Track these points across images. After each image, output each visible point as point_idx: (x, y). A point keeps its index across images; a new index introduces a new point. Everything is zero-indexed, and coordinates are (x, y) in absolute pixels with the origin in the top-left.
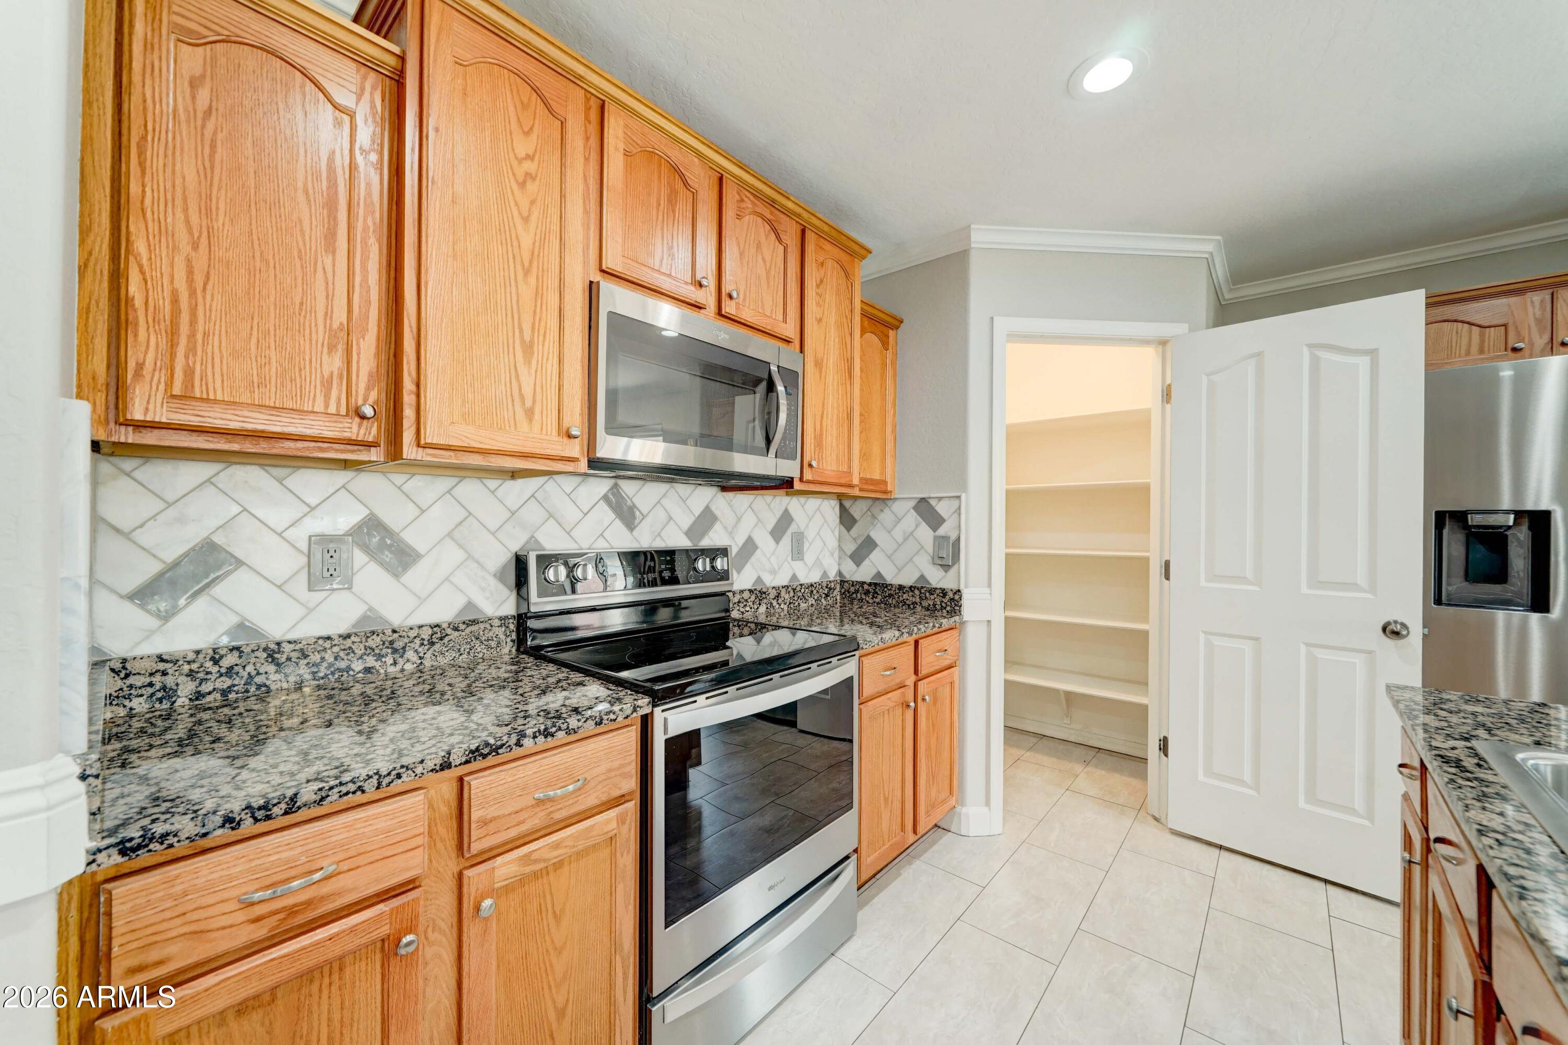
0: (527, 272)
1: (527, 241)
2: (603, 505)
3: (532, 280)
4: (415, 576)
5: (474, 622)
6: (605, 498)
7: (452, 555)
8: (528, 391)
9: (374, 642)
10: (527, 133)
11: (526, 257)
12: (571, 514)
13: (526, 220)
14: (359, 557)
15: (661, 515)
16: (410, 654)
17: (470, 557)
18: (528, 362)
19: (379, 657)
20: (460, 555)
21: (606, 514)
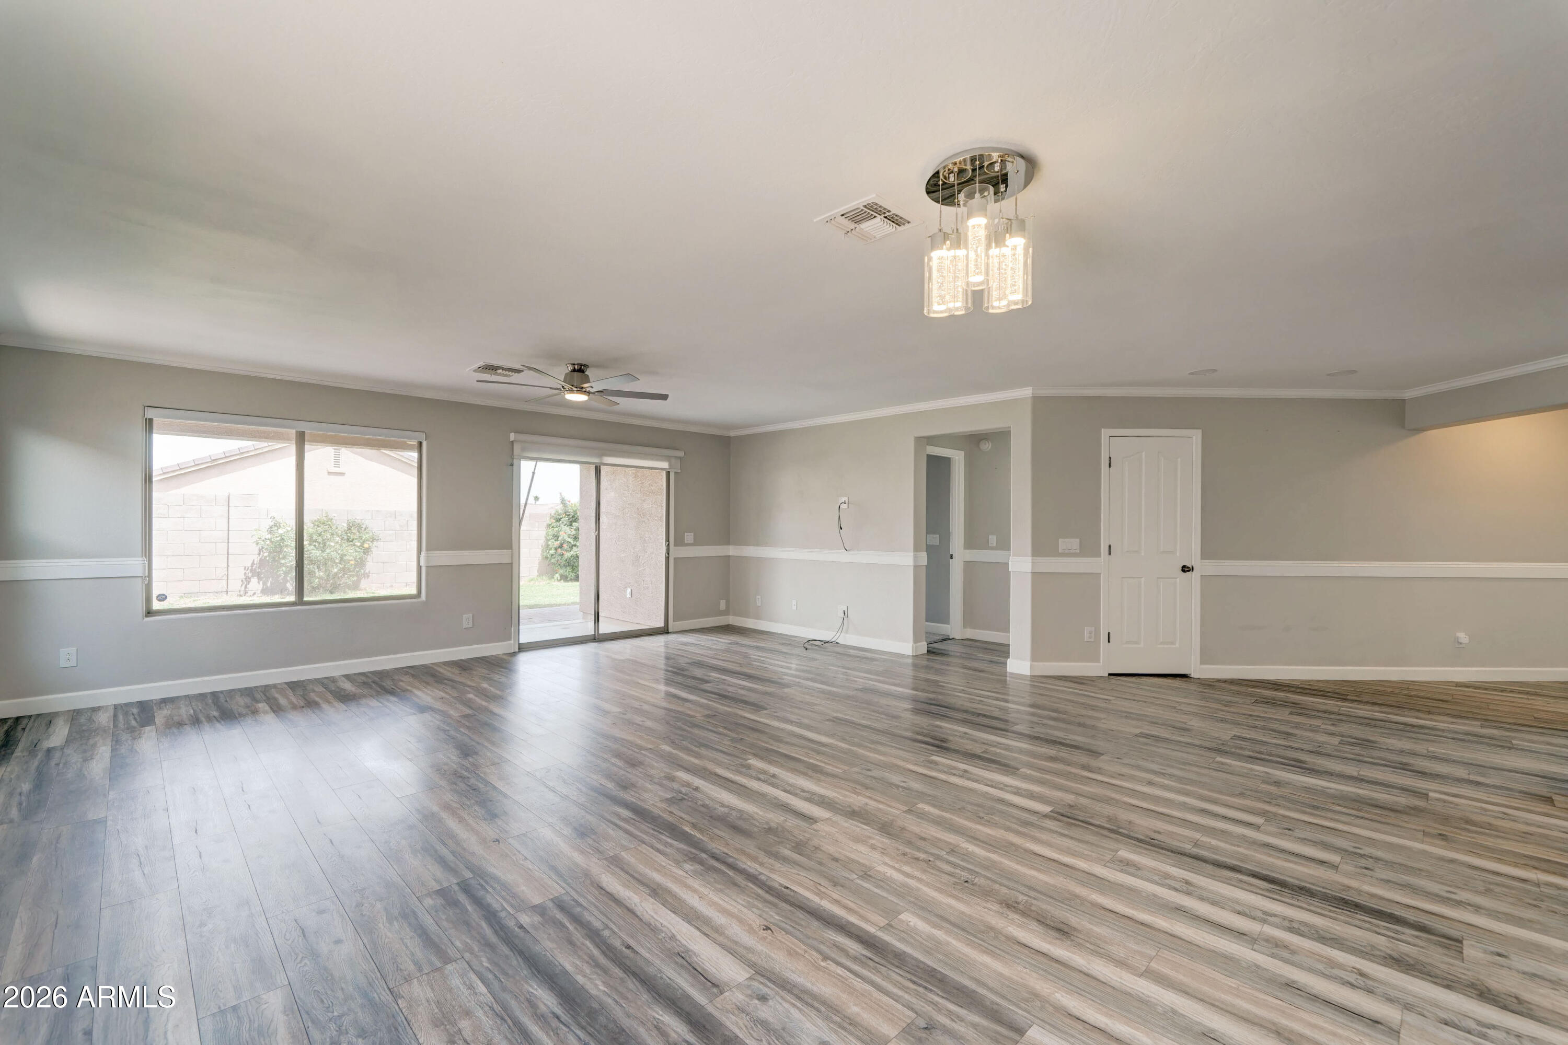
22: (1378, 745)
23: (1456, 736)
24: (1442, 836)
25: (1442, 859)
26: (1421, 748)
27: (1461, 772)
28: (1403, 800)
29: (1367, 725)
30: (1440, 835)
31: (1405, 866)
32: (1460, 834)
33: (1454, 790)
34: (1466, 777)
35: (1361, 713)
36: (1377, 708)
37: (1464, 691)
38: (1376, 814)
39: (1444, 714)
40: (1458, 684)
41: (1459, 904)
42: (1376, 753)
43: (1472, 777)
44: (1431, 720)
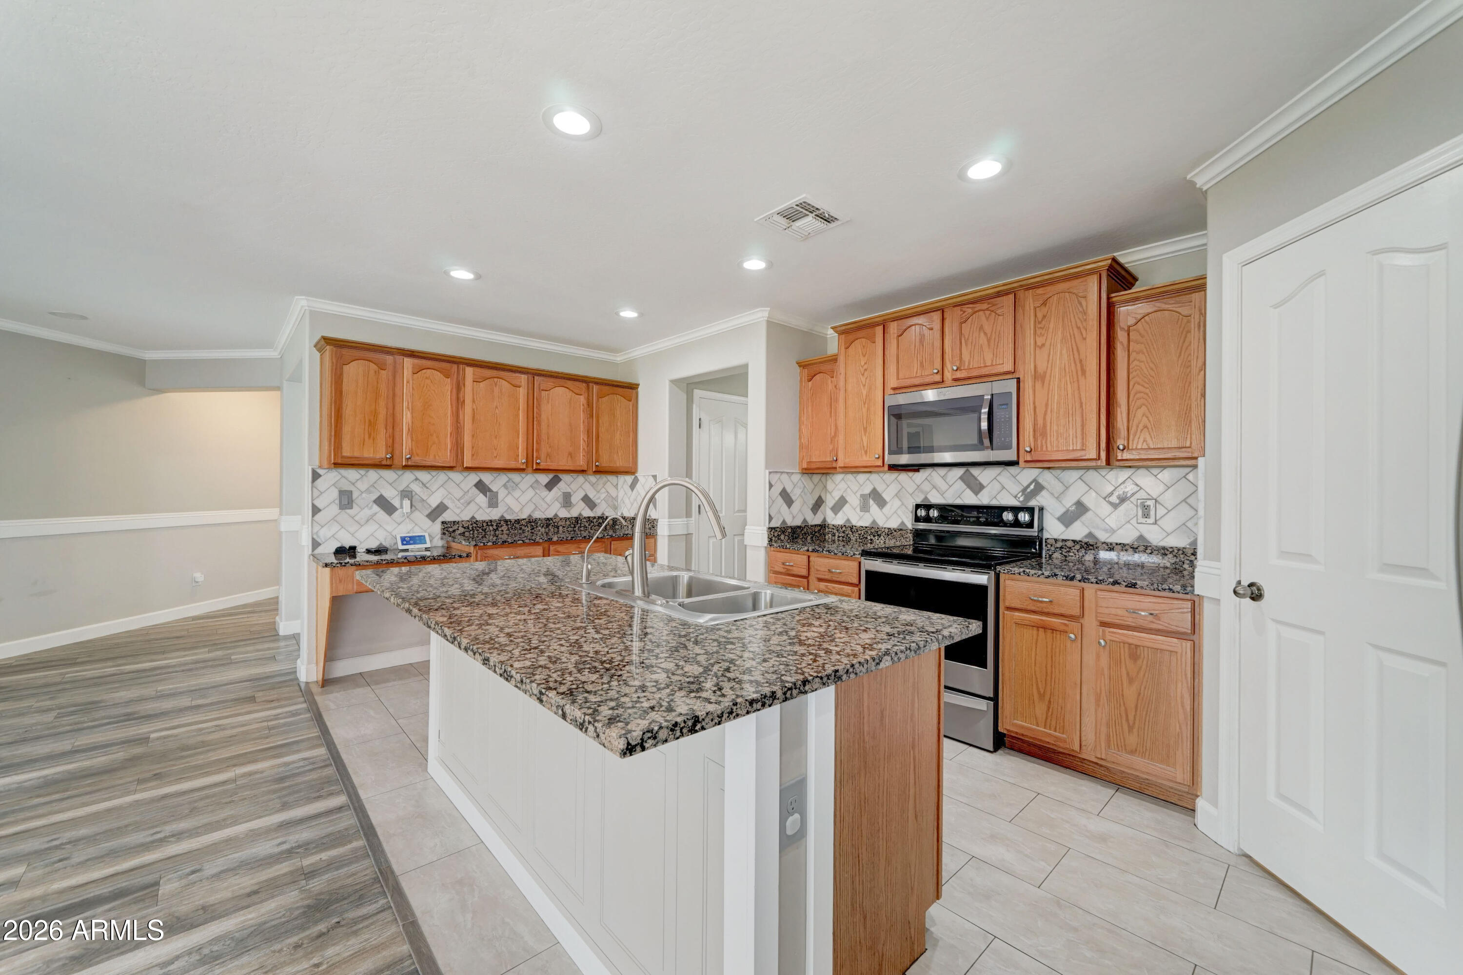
0: (864, 404)
1: (864, 393)
2: (960, 482)
3: (866, 406)
4: (886, 509)
5: (901, 530)
6: (961, 478)
7: (897, 503)
8: (865, 445)
9: (873, 531)
10: (864, 356)
11: (864, 397)
12: (943, 486)
13: (864, 386)
14: (871, 502)
15: (997, 486)
16: (882, 537)
17: (903, 504)
18: (865, 435)
19: (874, 536)
20: (899, 503)
21: (960, 485)
22: (103, 704)
23: (187, 667)
24: (157, 776)
25: (153, 800)
26: (148, 691)
27: (185, 702)
28: (120, 755)
29: (96, 685)
30: (155, 775)
31: (110, 830)
32: (174, 765)
33: (176, 722)
34: (189, 704)
35: (89, 674)
36: (110, 663)
37: (200, 623)
38: (89, 785)
39: (178, 650)
40: (194, 618)
41: (163, 841)
42: (102, 713)
43: (194, 703)
44: (166, 659)
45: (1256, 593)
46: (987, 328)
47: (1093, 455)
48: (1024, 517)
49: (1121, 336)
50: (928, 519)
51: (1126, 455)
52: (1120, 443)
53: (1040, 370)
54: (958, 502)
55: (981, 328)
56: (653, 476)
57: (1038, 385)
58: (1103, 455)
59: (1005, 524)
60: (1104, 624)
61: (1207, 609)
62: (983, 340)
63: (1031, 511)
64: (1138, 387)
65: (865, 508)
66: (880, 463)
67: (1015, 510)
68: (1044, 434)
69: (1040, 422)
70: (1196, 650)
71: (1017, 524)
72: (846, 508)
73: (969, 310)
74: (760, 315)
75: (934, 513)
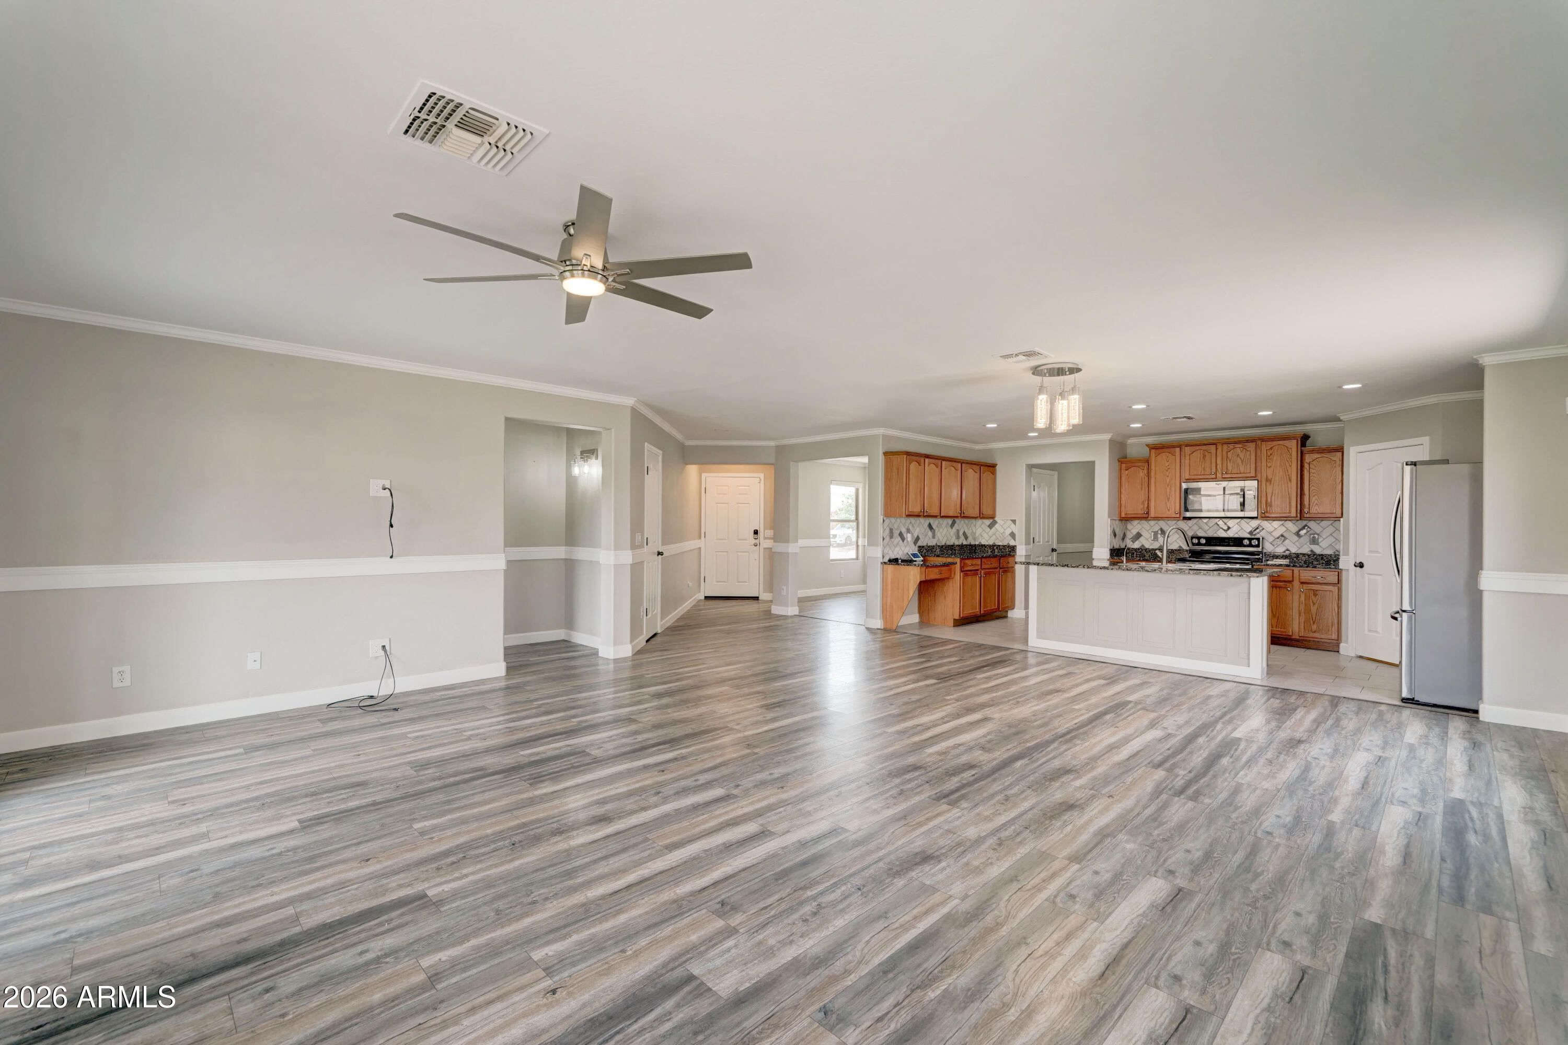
1: (1168, 480)
2: (1217, 526)
3: (1169, 487)
4: (1169, 540)
7: (1176, 536)
8: (1168, 506)
10: (1167, 462)
11: (1168, 483)
12: (1206, 528)
13: (1168, 477)
14: (1159, 536)
15: (1238, 528)
17: (1181, 537)
18: (1168, 502)
45: (1361, 565)
46: (1242, 455)
47: (1295, 515)
48: (1255, 542)
49: (1306, 466)
50: (1199, 544)
51: (1308, 516)
52: (1306, 510)
53: (1269, 477)
54: (1215, 535)
55: (1238, 455)
56: (1012, 520)
57: (1268, 484)
58: (1299, 515)
59: (1245, 546)
60: (1302, 583)
61: (1344, 574)
62: (1239, 461)
63: (1258, 539)
64: (1313, 488)
65: (1156, 538)
66: (1178, 516)
67: (1250, 540)
68: (1271, 506)
69: (1269, 500)
70: (1340, 590)
71: (1250, 545)
72: (1141, 539)
73: (1231, 446)
74: (1107, 437)
75: (1203, 541)
